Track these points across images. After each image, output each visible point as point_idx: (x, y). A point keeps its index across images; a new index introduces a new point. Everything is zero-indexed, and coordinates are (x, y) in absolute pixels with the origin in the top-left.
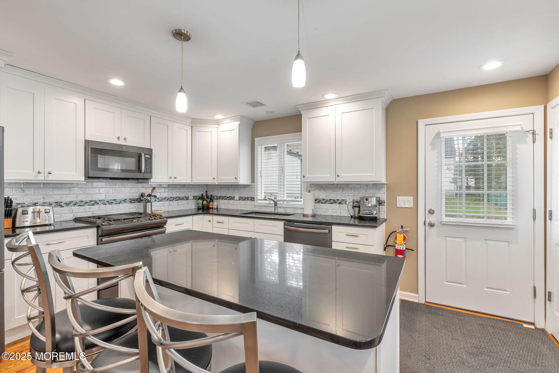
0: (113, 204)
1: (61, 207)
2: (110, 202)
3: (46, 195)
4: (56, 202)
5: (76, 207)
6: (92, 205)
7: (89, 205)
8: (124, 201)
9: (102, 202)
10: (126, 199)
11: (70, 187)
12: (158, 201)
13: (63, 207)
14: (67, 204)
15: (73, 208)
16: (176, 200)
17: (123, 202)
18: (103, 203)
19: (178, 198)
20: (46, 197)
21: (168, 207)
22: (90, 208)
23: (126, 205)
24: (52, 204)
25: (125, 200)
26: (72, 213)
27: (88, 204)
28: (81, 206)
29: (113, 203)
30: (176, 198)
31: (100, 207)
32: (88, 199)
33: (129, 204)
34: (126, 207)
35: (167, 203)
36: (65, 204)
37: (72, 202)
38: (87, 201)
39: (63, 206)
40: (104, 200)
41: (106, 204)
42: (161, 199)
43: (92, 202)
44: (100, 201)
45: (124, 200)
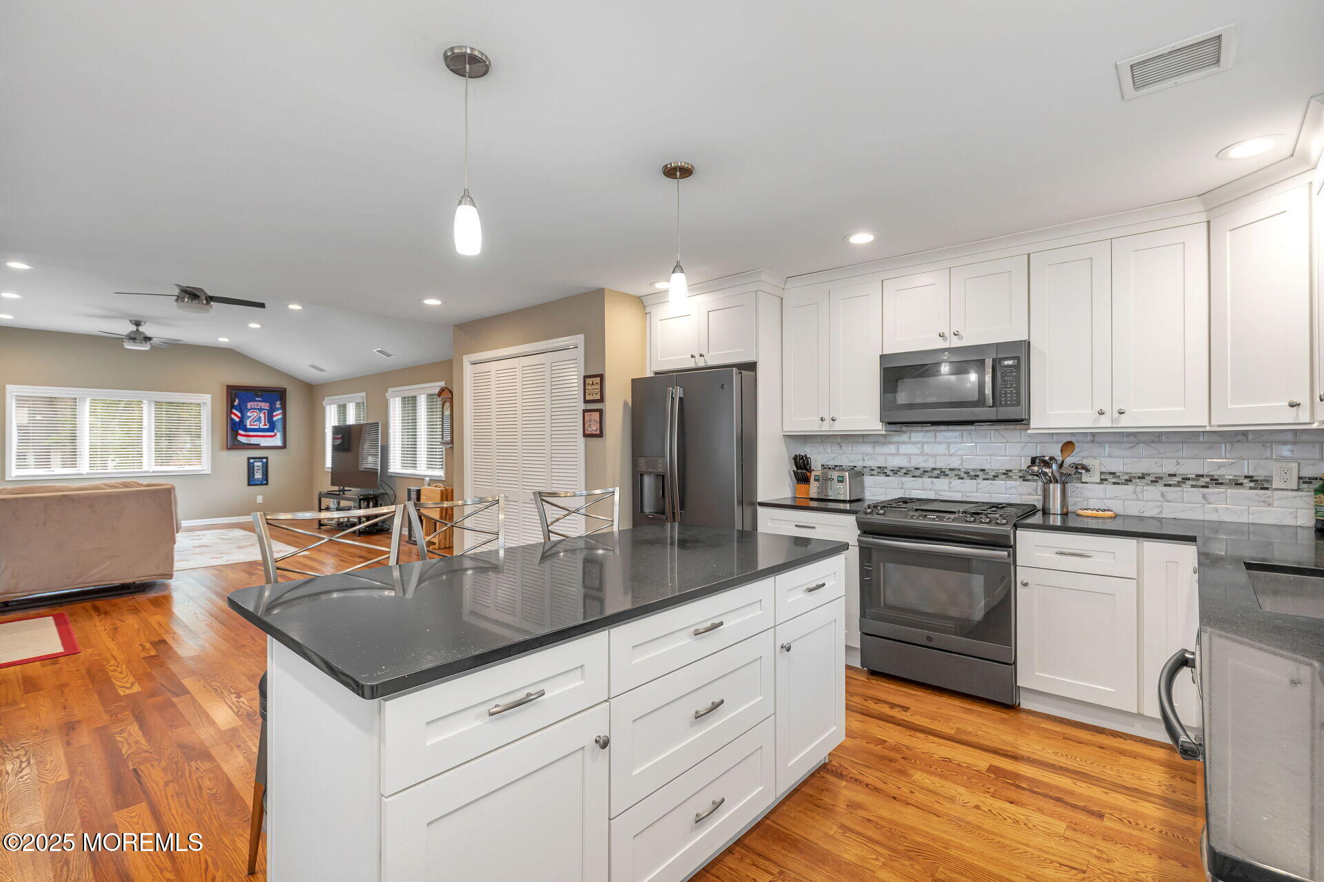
0: (979, 480)
1: (886, 476)
2: (971, 473)
3: (867, 455)
4: (878, 468)
5: (908, 479)
6: (936, 477)
7: (930, 477)
8: (1004, 474)
9: (956, 473)
10: (1011, 471)
11: (898, 442)
12: (1114, 483)
13: (889, 476)
14: (895, 472)
15: (904, 479)
16: (1193, 486)
17: (1004, 476)
18: (956, 475)
19: (1208, 480)
20: (866, 458)
21: (1159, 504)
22: (932, 483)
23: (1010, 483)
24: (873, 470)
25: (1007, 473)
26: (902, 488)
27: (930, 474)
28: (915, 477)
29: (978, 476)
30: (1193, 479)
31: (950, 483)
32: (930, 464)
33: (1018, 483)
34: (1011, 488)
35: (1154, 492)
36: (891, 471)
37: (902, 468)
38: (926, 469)
39: (888, 474)
40: (960, 469)
41: (962, 478)
42: (1127, 477)
43: (935, 472)
44: (950, 470)
45: (1004, 471)
